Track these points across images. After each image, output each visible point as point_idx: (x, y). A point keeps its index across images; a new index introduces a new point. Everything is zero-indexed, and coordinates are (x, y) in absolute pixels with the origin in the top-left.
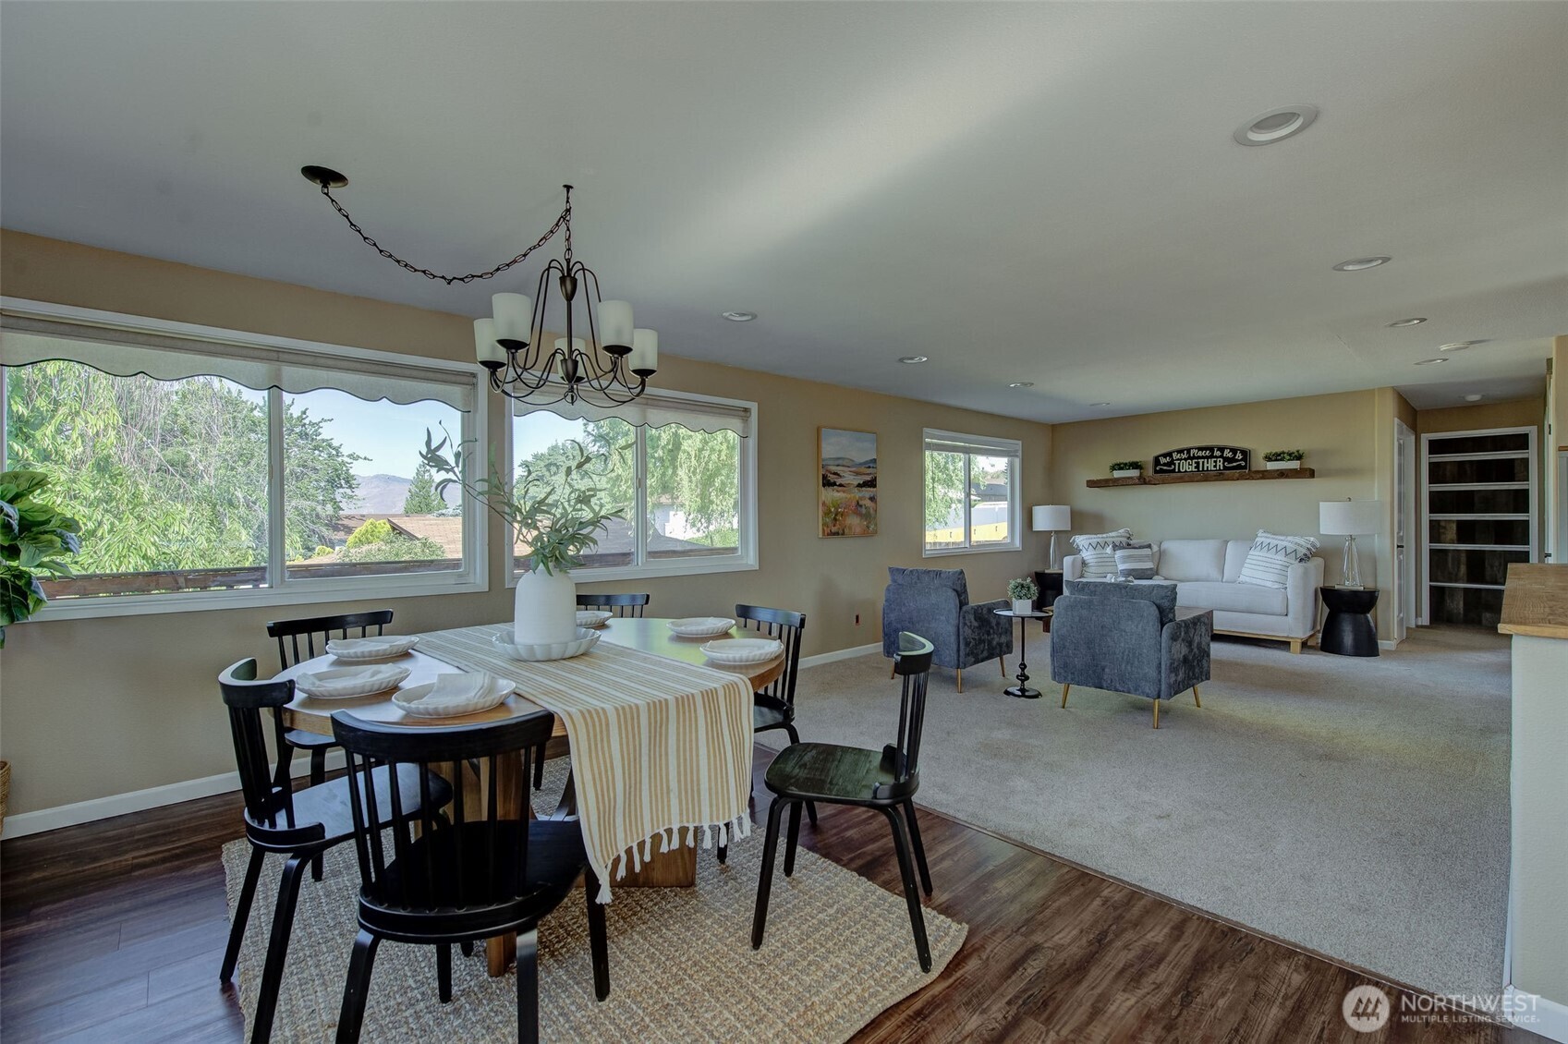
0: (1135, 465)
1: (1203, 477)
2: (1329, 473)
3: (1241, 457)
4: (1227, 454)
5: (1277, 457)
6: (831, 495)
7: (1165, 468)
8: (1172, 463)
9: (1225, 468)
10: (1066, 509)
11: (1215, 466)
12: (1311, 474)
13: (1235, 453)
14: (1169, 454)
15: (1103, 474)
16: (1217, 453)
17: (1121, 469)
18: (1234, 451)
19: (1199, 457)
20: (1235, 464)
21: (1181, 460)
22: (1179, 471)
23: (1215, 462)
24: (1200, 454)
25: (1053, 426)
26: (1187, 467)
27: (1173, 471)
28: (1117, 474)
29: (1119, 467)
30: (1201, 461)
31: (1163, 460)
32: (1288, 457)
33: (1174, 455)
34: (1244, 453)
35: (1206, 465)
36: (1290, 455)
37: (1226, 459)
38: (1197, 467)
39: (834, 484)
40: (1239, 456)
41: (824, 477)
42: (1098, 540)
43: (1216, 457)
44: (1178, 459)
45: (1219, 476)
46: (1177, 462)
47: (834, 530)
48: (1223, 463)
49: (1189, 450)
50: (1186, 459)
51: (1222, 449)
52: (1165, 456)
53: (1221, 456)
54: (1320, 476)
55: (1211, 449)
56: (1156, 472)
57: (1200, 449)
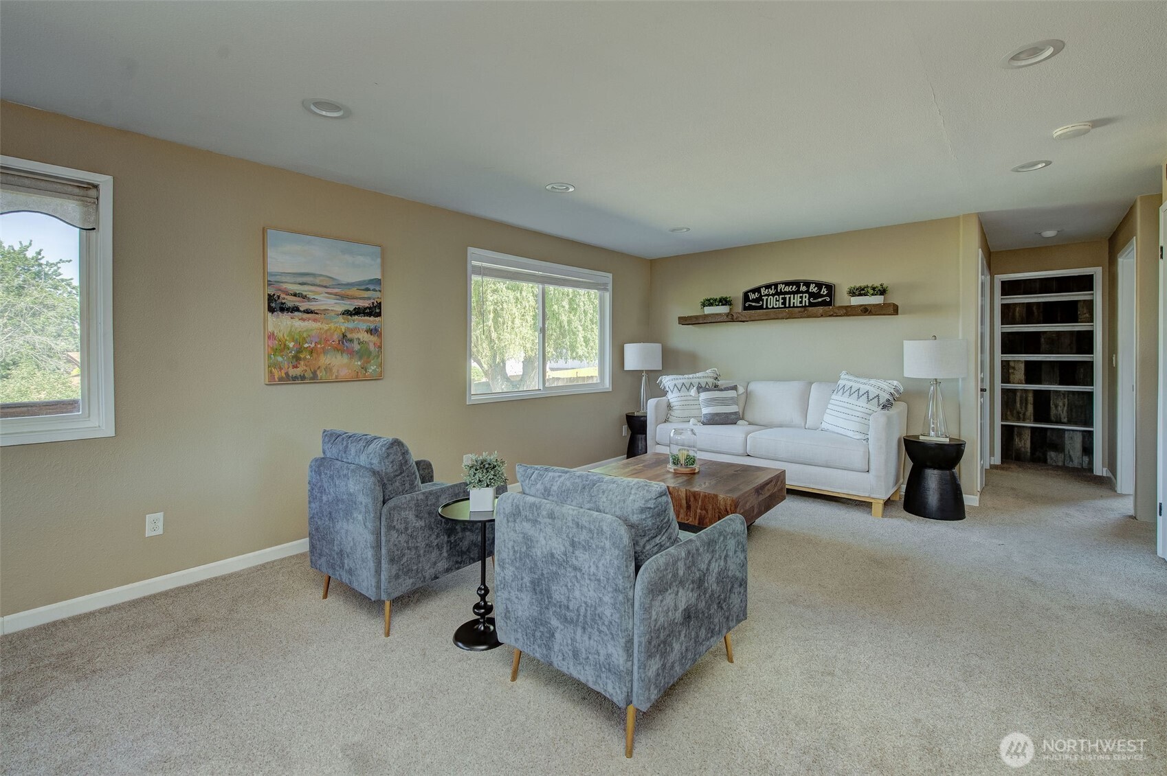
0: (724, 301)
1: (788, 312)
2: (914, 310)
3: (826, 292)
4: (813, 289)
5: (859, 292)
6: (283, 324)
7: (754, 304)
8: (759, 299)
9: (811, 305)
10: (657, 347)
11: (801, 302)
12: (895, 310)
13: (820, 289)
14: (757, 290)
15: (694, 310)
16: (803, 288)
17: (711, 305)
18: (819, 285)
19: (786, 293)
20: (820, 300)
21: (768, 295)
22: (767, 308)
23: (801, 297)
24: (787, 289)
25: (651, 260)
26: (773, 302)
27: (761, 308)
28: (708, 310)
29: (709, 303)
30: (787, 296)
31: (752, 296)
32: (872, 292)
33: (763, 290)
34: (830, 288)
35: (792, 301)
36: (874, 289)
37: (812, 295)
38: (784, 303)
39: (296, 309)
40: (824, 291)
41: (271, 298)
42: (684, 381)
43: (802, 292)
44: (765, 296)
45: (804, 312)
46: (765, 298)
47: (292, 372)
48: (809, 299)
49: (776, 285)
50: (773, 295)
51: (807, 284)
52: (754, 291)
53: (807, 292)
54: (904, 313)
55: (797, 284)
56: (745, 308)
57: (787, 284)
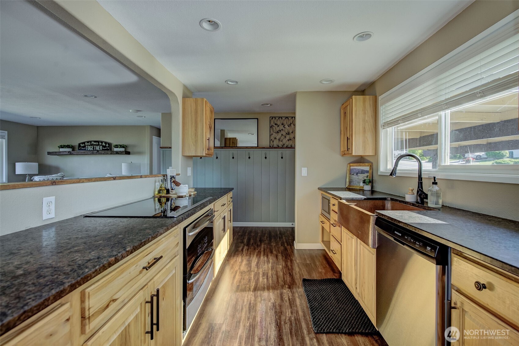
0: (68, 146)
1: (95, 152)
2: (135, 153)
3: (108, 146)
4: (104, 144)
5: (116, 146)
7: (82, 148)
8: (85, 147)
9: (103, 150)
10: (36, 164)
11: (99, 149)
12: (128, 153)
13: (106, 144)
14: (84, 143)
15: (56, 150)
16: (100, 144)
17: (63, 148)
18: (106, 143)
19: (94, 145)
20: (106, 148)
21: (88, 145)
22: (87, 150)
23: (100, 147)
24: (95, 143)
25: (38, 128)
26: (90, 148)
27: (85, 150)
28: (61, 150)
30: (95, 146)
31: (82, 145)
32: (119, 147)
33: (86, 143)
34: (109, 144)
35: (96, 148)
37: (103, 146)
38: (93, 149)
40: (107, 145)
42: (44, 178)
43: (100, 145)
44: (87, 145)
45: (98, 153)
46: (87, 146)
48: (102, 148)
49: (91, 142)
50: (90, 145)
51: (102, 142)
52: (83, 143)
53: (102, 145)
54: (132, 154)
55: (98, 142)
56: (79, 149)
57: (95, 142)
